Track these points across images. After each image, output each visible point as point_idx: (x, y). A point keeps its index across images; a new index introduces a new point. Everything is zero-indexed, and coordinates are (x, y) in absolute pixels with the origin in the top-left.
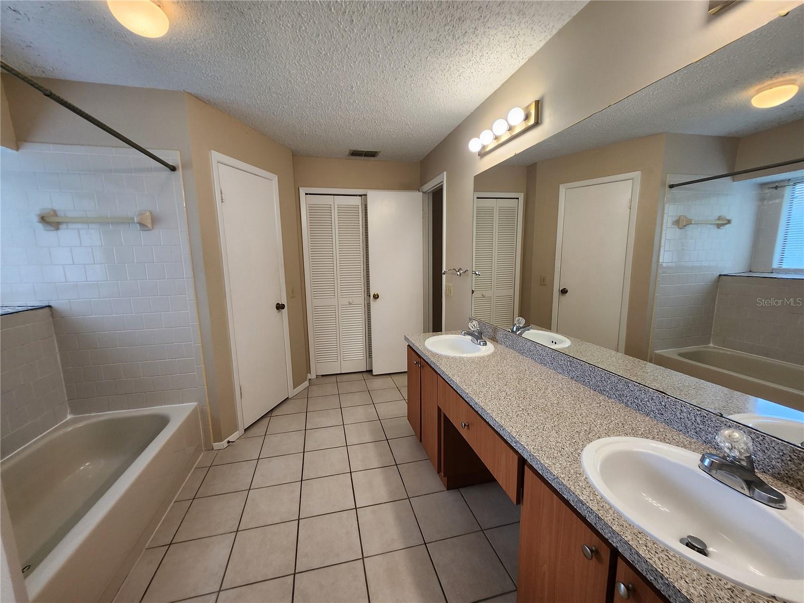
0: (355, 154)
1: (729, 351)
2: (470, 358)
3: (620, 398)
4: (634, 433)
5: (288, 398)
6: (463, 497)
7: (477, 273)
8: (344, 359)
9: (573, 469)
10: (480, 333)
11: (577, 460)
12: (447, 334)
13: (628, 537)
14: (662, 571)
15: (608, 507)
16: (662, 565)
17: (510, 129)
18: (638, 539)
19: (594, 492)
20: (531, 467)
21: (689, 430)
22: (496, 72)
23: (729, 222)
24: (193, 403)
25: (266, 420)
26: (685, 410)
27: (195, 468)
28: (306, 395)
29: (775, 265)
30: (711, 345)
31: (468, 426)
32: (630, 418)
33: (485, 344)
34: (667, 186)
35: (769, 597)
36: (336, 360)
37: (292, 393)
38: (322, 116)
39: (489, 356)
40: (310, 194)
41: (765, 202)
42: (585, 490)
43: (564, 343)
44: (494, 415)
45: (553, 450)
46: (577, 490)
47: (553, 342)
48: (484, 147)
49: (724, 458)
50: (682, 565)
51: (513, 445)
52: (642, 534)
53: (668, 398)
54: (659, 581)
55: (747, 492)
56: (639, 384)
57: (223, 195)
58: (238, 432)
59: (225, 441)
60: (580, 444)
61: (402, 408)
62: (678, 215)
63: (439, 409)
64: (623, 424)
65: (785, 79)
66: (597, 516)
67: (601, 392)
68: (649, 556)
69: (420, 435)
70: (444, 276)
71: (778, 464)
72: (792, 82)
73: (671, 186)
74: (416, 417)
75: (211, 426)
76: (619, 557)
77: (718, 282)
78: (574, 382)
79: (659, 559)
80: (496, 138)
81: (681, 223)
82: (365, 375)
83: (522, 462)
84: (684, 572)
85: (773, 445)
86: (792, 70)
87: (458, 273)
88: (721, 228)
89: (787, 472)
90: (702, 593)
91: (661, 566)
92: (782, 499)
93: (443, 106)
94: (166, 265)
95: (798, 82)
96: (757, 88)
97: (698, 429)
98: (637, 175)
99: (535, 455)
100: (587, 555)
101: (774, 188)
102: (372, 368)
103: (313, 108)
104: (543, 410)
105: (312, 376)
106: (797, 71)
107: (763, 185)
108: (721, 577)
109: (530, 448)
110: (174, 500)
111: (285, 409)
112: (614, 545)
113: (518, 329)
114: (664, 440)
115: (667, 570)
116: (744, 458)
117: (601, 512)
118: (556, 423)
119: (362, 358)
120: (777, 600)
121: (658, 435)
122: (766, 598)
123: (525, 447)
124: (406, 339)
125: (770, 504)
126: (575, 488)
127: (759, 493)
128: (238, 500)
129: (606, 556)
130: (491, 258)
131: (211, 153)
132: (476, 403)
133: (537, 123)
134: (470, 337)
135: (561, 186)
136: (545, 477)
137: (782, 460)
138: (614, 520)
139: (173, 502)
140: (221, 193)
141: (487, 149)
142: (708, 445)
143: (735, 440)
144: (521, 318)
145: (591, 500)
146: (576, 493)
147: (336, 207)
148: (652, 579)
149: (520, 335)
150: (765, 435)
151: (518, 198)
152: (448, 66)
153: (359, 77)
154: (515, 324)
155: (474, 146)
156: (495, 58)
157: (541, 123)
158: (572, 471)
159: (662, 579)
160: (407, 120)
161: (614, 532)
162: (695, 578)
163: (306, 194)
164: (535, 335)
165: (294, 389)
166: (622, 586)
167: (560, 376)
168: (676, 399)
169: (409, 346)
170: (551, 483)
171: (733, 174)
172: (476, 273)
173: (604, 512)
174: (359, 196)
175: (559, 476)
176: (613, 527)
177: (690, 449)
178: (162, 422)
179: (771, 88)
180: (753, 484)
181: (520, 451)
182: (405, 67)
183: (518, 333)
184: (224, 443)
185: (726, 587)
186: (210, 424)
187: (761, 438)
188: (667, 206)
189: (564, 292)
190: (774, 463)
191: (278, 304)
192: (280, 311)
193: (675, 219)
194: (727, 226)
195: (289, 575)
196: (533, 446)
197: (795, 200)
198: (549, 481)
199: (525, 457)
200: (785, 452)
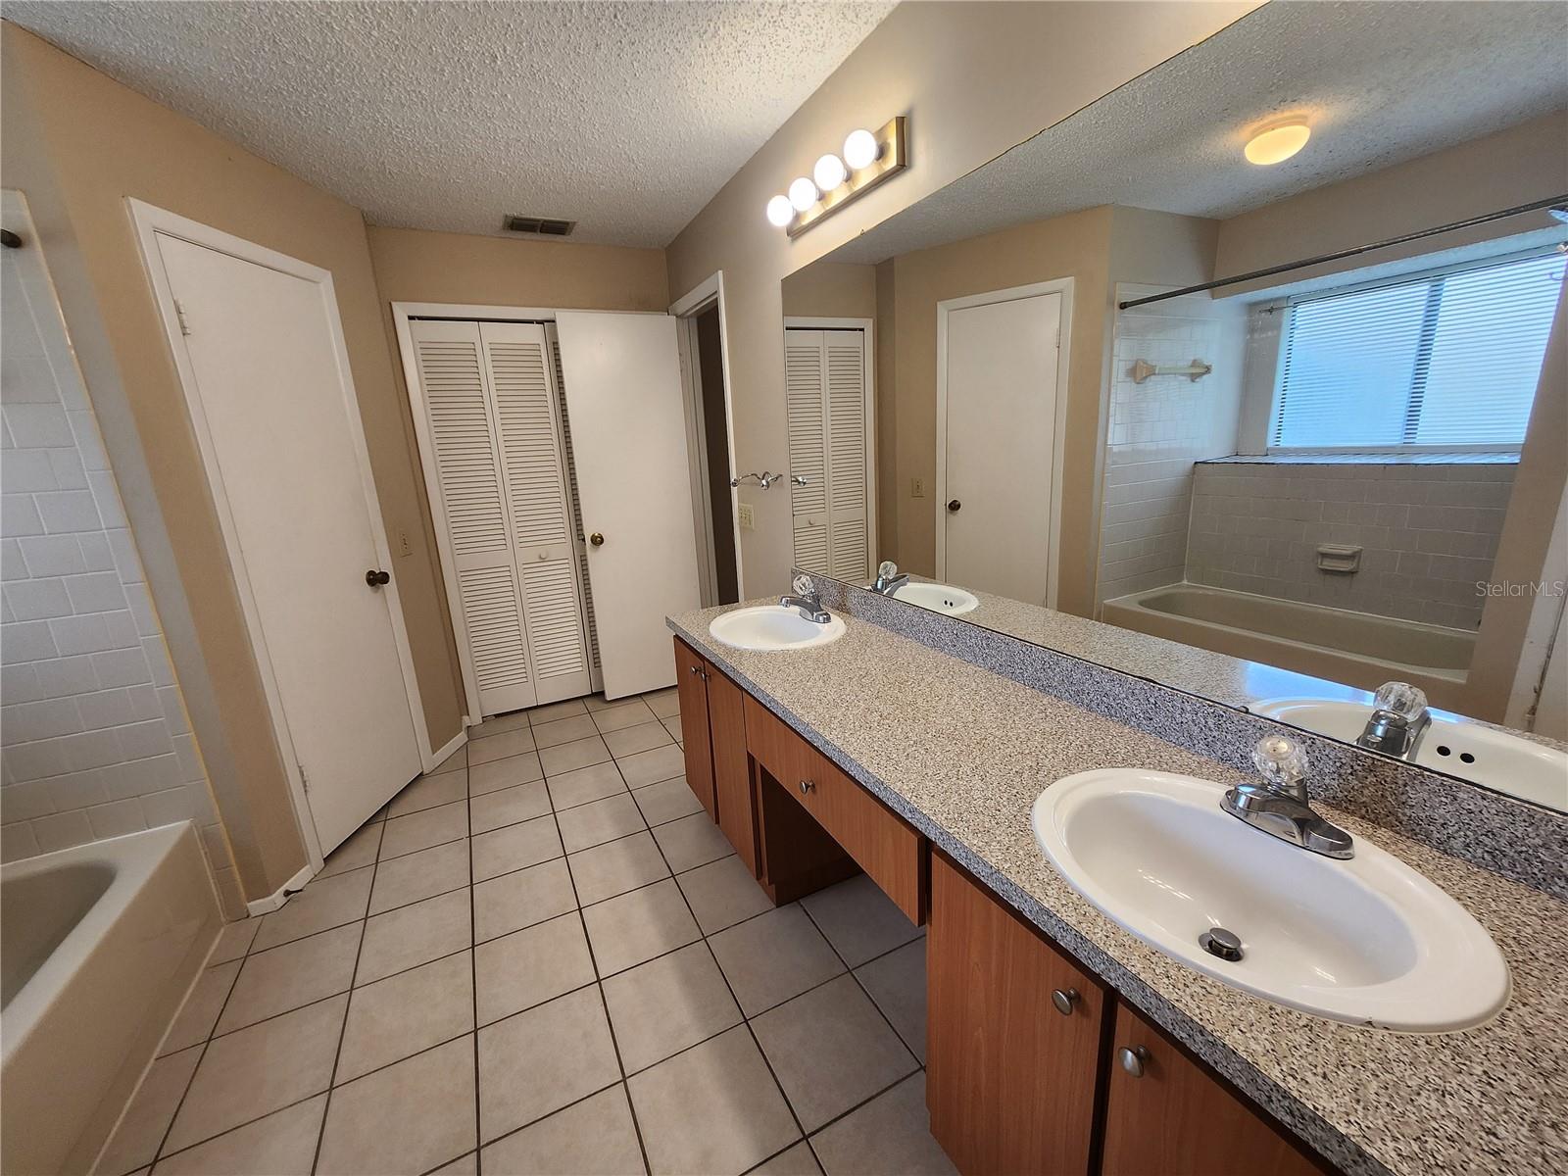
0: (519, 225)
1: (1211, 590)
2: (804, 651)
3: (1077, 697)
4: (1110, 760)
5: (421, 774)
6: (808, 915)
7: (800, 479)
8: (542, 676)
9: (1022, 848)
10: (817, 598)
11: (1025, 830)
12: (751, 606)
13: (1136, 966)
14: (1201, 1020)
15: (1094, 914)
16: (1199, 1007)
17: (850, 177)
18: (1152, 966)
19: (1065, 889)
20: (944, 855)
21: (1196, 742)
22: (814, 51)
23: (1208, 370)
24: (182, 822)
25: (376, 830)
26: (1189, 708)
27: (206, 969)
28: (464, 761)
29: (1271, 443)
30: (1185, 582)
31: (812, 788)
32: (1098, 732)
33: (828, 619)
34: (1117, 307)
35: (1361, 1025)
36: (525, 680)
37: (429, 761)
38: (427, 128)
39: (838, 642)
40: (420, 318)
41: (1256, 336)
42: (1050, 888)
43: (967, 604)
44: (864, 762)
45: (981, 817)
46: (1037, 890)
47: (946, 603)
48: (798, 217)
49: (1263, 787)
50: (1229, 1000)
51: (907, 816)
52: (1157, 954)
53: (1160, 689)
54: (1196, 1038)
55: (1298, 840)
56: (1110, 668)
57: (184, 317)
58: (308, 866)
59: (277, 893)
60: (1026, 796)
61: (673, 760)
62: (1135, 358)
63: (751, 759)
64: (1089, 746)
65: (1292, 114)
66: (1078, 935)
67: (1044, 689)
68: (1175, 996)
69: (715, 810)
70: (734, 490)
71: (1333, 782)
72: (1301, 120)
73: (1123, 306)
74: (704, 776)
75: (235, 868)
76: (1119, 1004)
77: (1194, 473)
78: (995, 676)
79: (1192, 996)
80: (822, 197)
81: (1140, 373)
82: (589, 703)
83: (927, 847)
84: (1235, 1013)
85: (1327, 752)
86: (1304, 97)
87: (764, 482)
88: (1197, 380)
89: (1346, 793)
90: (1269, 1047)
91: (1197, 1011)
92: (1347, 842)
93: (706, 122)
94: (37, 497)
95: (1312, 121)
96: (1255, 125)
97: (1210, 739)
98: (1067, 283)
99: (951, 831)
100: (1061, 1007)
101: (1269, 310)
102: (603, 687)
103: (403, 105)
104: (951, 738)
105: (474, 718)
106: (1310, 100)
107: (1252, 306)
108: (1290, 1008)
109: (940, 819)
110: (155, 1056)
111: (416, 797)
112: (1112, 984)
113: (886, 584)
114: (1159, 766)
115: (1209, 1017)
116: (1295, 784)
117: (1084, 925)
118: (978, 761)
119: (580, 669)
120: (1374, 1027)
121: (1148, 758)
122: (1359, 1028)
123: (931, 817)
124: (670, 624)
125: (1333, 854)
126: (1032, 886)
127: (1317, 839)
128: (325, 1021)
129: (1095, 1000)
130: (821, 450)
131: (130, 206)
132: (827, 742)
133: (903, 166)
134: (796, 609)
135: (939, 305)
136: (974, 871)
137: (1340, 775)
138: (1107, 937)
139: (152, 1061)
140: (179, 312)
141: (805, 222)
142: (1227, 765)
143: (1284, 756)
144: (888, 563)
145: (1063, 905)
146: (1036, 897)
147: (487, 348)
148: (1184, 1035)
149: (890, 594)
150: (1315, 737)
151: (862, 330)
152: (712, 25)
153: (510, 33)
154: (880, 576)
155: (778, 212)
156: (809, 16)
157: (910, 167)
158: (1021, 852)
159: (1202, 1035)
160: (630, 149)
161: (1111, 960)
162: (1254, 1021)
163: (411, 318)
164: (915, 592)
165: (434, 753)
166: (1129, 1054)
167: (971, 668)
168: (1173, 689)
169: (676, 637)
170: (985, 881)
171: (1212, 286)
172: (797, 481)
173: (1090, 925)
174: (538, 322)
175: (1001, 868)
176: (1109, 953)
177: (1201, 775)
178: (95, 881)
179: (1273, 129)
180: (1307, 824)
181: (921, 827)
182: (615, 17)
183: (885, 592)
184: (277, 898)
185: (1301, 1024)
186: (233, 861)
187: (1309, 742)
188: (1116, 342)
189: (954, 506)
190: (1327, 781)
191: (371, 573)
192: (378, 588)
193: (1130, 365)
194: (1205, 377)
195: (466, 1154)
196: (945, 815)
197: (1296, 332)
198: (982, 879)
199: (932, 837)
200: (1344, 761)
